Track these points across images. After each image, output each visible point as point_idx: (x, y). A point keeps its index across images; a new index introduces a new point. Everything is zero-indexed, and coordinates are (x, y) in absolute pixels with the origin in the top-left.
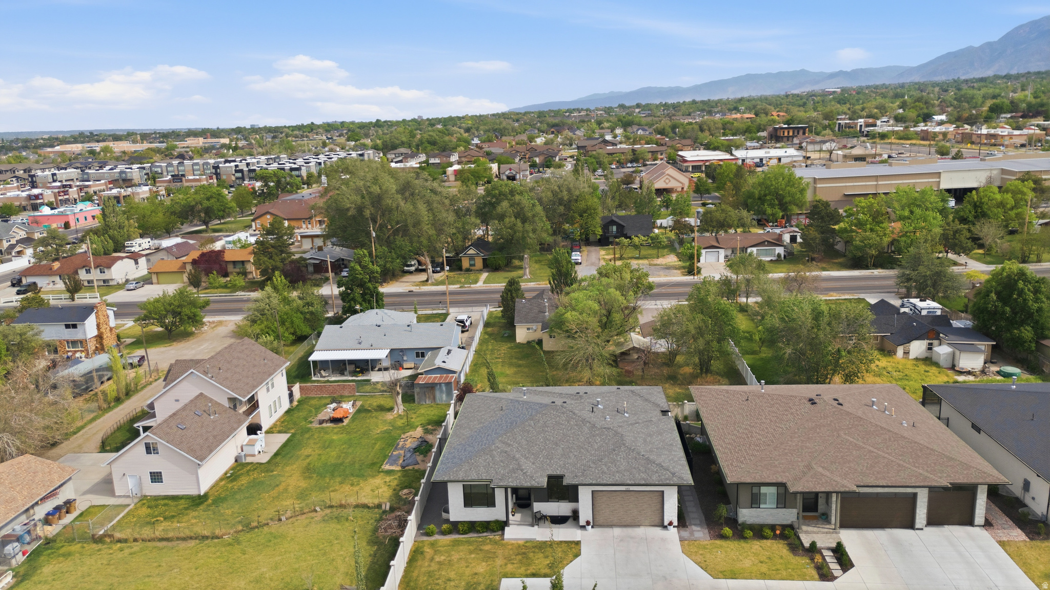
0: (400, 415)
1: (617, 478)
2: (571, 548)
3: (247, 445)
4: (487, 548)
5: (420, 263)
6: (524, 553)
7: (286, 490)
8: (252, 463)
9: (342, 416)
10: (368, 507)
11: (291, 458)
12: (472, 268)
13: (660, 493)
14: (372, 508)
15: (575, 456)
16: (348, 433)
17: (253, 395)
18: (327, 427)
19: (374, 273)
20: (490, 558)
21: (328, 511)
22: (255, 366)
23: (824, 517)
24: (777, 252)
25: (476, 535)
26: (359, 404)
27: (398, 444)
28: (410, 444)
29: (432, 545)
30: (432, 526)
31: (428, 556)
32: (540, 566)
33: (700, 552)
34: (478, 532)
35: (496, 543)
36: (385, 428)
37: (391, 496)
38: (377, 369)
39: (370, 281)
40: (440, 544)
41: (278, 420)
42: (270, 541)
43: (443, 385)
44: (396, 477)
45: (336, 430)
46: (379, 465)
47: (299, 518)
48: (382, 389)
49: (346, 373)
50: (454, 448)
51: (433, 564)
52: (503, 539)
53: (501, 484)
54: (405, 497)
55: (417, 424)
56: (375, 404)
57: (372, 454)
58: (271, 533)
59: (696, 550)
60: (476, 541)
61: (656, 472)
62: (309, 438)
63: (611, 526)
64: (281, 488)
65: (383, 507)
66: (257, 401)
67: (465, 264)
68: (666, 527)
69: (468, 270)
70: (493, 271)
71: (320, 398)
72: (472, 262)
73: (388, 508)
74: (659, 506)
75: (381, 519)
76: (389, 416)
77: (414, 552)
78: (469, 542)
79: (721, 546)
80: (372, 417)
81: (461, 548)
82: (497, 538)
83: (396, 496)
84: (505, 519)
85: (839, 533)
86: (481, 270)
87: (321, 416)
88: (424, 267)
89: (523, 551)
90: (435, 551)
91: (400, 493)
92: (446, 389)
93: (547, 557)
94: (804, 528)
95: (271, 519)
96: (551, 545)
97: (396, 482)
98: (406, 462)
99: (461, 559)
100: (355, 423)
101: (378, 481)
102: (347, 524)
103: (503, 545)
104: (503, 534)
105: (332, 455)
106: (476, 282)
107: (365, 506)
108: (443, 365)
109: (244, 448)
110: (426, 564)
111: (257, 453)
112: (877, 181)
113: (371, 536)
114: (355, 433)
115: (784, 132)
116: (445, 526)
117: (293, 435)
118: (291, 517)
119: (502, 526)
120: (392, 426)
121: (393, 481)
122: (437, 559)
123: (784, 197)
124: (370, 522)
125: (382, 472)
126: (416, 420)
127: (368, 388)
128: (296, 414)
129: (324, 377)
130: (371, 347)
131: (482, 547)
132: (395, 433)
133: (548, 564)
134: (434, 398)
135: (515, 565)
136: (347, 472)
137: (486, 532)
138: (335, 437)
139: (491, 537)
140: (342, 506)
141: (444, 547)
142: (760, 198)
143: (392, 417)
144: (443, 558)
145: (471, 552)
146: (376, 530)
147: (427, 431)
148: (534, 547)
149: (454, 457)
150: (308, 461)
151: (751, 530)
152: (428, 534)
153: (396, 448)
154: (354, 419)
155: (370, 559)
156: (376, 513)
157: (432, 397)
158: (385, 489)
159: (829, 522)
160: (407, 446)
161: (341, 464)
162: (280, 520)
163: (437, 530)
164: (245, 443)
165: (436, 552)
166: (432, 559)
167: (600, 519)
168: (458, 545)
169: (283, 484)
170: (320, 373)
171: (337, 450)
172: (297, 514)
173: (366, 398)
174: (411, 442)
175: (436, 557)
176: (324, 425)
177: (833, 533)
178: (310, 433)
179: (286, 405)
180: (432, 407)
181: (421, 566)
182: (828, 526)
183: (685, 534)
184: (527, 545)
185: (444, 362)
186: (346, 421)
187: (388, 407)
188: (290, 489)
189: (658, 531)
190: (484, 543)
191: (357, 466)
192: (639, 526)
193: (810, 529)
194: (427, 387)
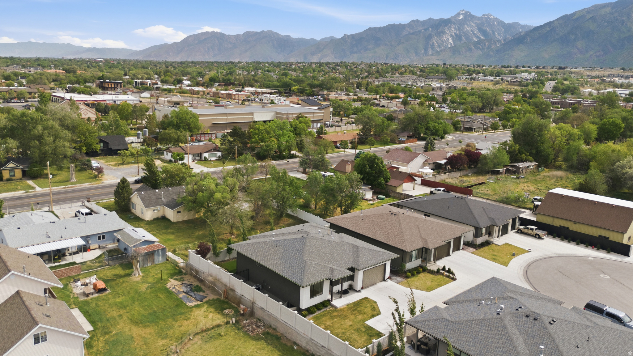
0: (143, 276)
2: (368, 301)
4: (335, 314)
6: (355, 310)
12: (13, 178)
13: (384, 264)
24: (218, 155)
25: (320, 312)
27: (173, 291)
33: (410, 285)
34: (320, 309)
35: (336, 311)
36: (146, 286)
38: (67, 254)
44: (206, 307)
46: (183, 305)
47: (186, 347)
52: (337, 308)
56: (109, 275)
57: (166, 301)
63: (367, 287)
65: (231, 322)
67: (6, 175)
68: (386, 280)
69: (8, 180)
72: (12, 174)
73: (234, 322)
74: (383, 271)
79: (413, 281)
80: (123, 282)
81: (323, 319)
86: (21, 179)
89: (353, 309)
91: (225, 313)
92: (162, 253)
96: (359, 303)
97: (212, 310)
98: (197, 298)
100: (117, 289)
103: (340, 310)
108: (147, 239)
112: (227, 116)
115: (108, 85)
116: (304, 313)
118: (181, 348)
119: (329, 302)
120: (149, 283)
123: (190, 124)
130: (62, 238)
132: (159, 287)
139: (328, 310)
140: (203, 331)
142: (177, 125)
146: (247, 334)
153: (176, 293)
154: (109, 286)
156: (231, 327)
157: (152, 260)
160: (181, 290)
162: (176, 353)
168: (320, 318)
171: (135, 306)
174: (179, 288)
176: (92, 296)
177: (435, 264)
182: (432, 262)
183: (395, 281)
184: (349, 306)
185: (144, 237)
190: (330, 313)
192: (376, 283)
193: (428, 265)
194: (149, 254)
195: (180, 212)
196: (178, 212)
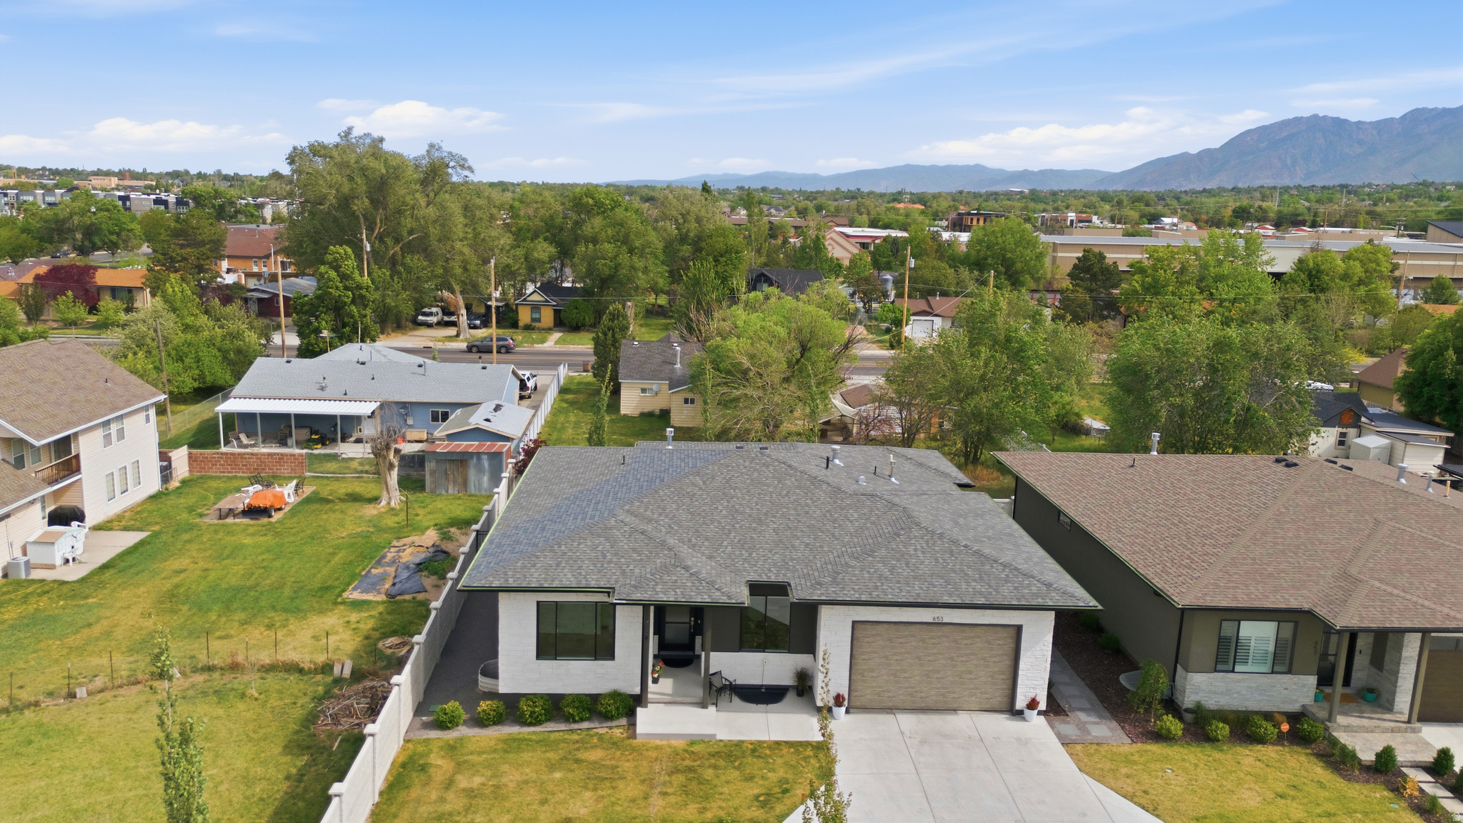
0: (393, 509)
1: (917, 591)
2: (806, 758)
3: (35, 543)
4: (595, 755)
5: (446, 312)
6: (690, 769)
7: (108, 634)
8: (42, 581)
9: (268, 504)
10: (301, 671)
11: (137, 574)
12: (537, 325)
13: (1012, 632)
14: (310, 672)
15: (807, 545)
16: (277, 534)
17: (68, 437)
18: (235, 524)
19: (361, 288)
20: (603, 779)
21: (200, 678)
22: (79, 388)
23: (1370, 696)
25: (563, 727)
26: (308, 490)
27: (384, 557)
28: (410, 556)
29: (451, 749)
30: (452, 705)
31: (438, 776)
32: (736, 802)
33: (1124, 771)
34: (569, 719)
35: (615, 744)
36: (359, 530)
37: (356, 650)
38: (352, 439)
39: (353, 302)
40: (471, 747)
41: (131, 509)
42: (30, 742)
43: (485, 457)
44: (373, 613)
45: (251, 530)
46: (338, 590)
47: (122, 691)
48: (360, 468)
49: (289, 442)
50: (516, 527)
51: (450, 796)
52: (633, 736)
53: (637, 596)
54: (389, 651)
55: (426, 524)
56: (344, 491)
57: (324, 572)
58: (39, 725)
59: (1108, 765)
60: (564, 741)
61: (1007, 582)
62: (189, 541)
63: (891, 710)
64: (96, 630)
65: (337, 670)
66: (77, 457)
67: (524, 316)
68: (1020, 713)
69: (527, 328)
70: (569, 332)
71: (230, 478)
72: (536, 316)
73: (347, 672)
74: (1008, 662)
75: (327, 695)
76: (370, 511)
77: (404, 766)
78: (545, 743)
79: (1167, 759)
80: (334, 511)
81: (526, 756)
82: (617, 732)
83: (370, 647)
84: (637, 690)
85: (1420, 731)
86: (550, 329)
87: (225, 504)
88: (453, 318)
89: (687, 763)
90: (459, 764)
91: (380, 645)
92: (490, 465)
93: (750, 778)
94: (1341, 720)
95: (50, 694)
96: (754, 751)
97: (371, 624)
98: (397, 587)
99: (526, 782)
100: (295, 519)
101: (331, 620)
102: (241, 706)
103: (633, 749)
104: (633, 725)
105: (234, 573)
106: (543, 342)
107: (294, 669)
108: (485, 426)
109: (29, 548)
110: (434, 796)
111: (59, 562)
113: (297, 732)
114: (294, 535)
115: (972, 219)
116: (484, 705)
117: (155, 535)
118: (101, 691)
119: (629, 705)
120: (374, 526)
121: (366, 621)
122: (463, 782)
123: (1013, 263)
124: (300, 702)
125: (343, 603)
126: (423, 517)
127: (332, 466)
128: (172, 501)
129: (246, 446)
130: (345, 397)
131: (580, 755)
132: (379, 539)
133: (757, 797)
134: (465, 484)
135: (672, 799)
136: (263, 604)
137: (588, 719)
138: (247, 541)
139: (601, 731)
140: (234, 667)
141: (480, 753)
143: (375, 512)
144: (477, 780)
145: (552, 767)
146: (311, 718)
147: (446, 537)
148: (713, 755)
149: (518, 542)
150: (176, 580)
151: (1225, 721)
152: (441, 725)
153: (379, 563)
154: (295, 511)
155: (285, 786)
156: (317, 684)
157: (460, 480)
158: (346, 635)
159: (1388, 707)
160: (404, 560)
161: (251, 588)
162: (72, 695)
163: (465, 717)
164: (31, 539)
165: (460, 766)
166: (449, 784)
167: (866, 694)
168: (519, 749)
169: (105, 623)
170: (238, 439)
171: (248, 562)
172: (119, 682)
173: (325, 482)
174: (411, 554)
175: (459, 777)
176: (230, 520)
177: (1406, 731)
178: (195, 533)
179: (152, 483)
180: (459, 498)
181: (418, 801)
182: (1388, 716)
183: (1069, 729)
184: (695, 748)
185: (488, 420)
186: (277, 516)
187: (369, 496)
188: (119, 633)
189: (1002, 723)
190: (583, 744)
191: (287, 592)
192: (955, 710)
193: (1353, 721)
194: (452, 461)
195: (693, 401)
196: (686, 401)
